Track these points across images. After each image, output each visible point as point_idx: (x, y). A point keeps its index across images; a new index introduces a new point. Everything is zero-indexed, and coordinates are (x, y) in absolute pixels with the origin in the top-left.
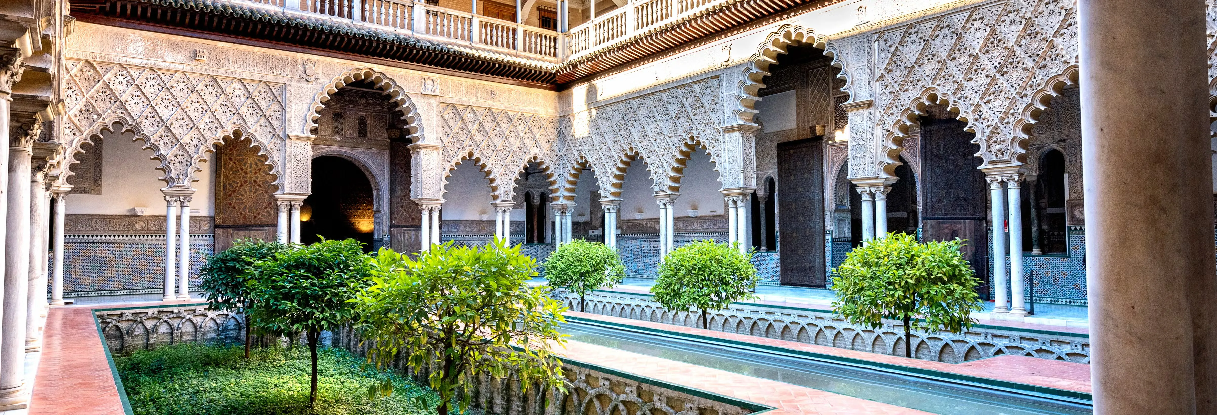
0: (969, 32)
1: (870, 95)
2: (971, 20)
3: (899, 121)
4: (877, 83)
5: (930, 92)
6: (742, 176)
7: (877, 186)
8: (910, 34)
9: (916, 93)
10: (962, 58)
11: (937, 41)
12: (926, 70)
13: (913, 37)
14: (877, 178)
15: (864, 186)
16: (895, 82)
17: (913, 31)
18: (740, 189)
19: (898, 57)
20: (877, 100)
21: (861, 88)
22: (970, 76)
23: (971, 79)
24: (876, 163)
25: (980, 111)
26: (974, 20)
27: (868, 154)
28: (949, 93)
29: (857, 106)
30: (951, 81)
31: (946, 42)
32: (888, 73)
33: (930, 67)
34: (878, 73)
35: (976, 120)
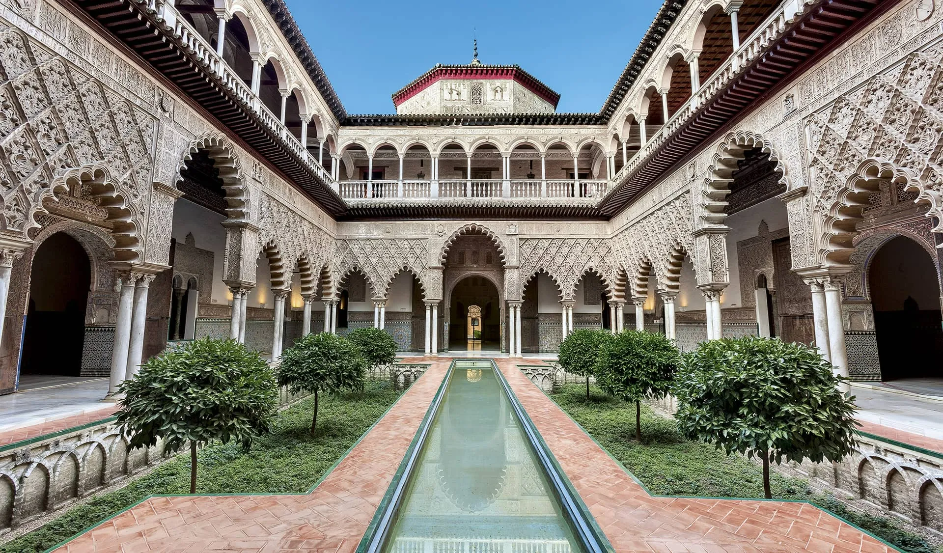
0: (909, 84)
1: (805, 182)
2: (909, 71)
3: (837, 204)
4: (812, 168)
5: (869, 166)
6: (710, 273)
7: (823, 276)
8: (840, 109)
9: (853, 170)
10: (904, 118)
11: (871, 106)
12: (862, 142)
13: (844, 110)
14: (819, 268)
15: (810, 277)
16: (831, 163)
17: (842, 104)
18: (710, 285)
19: (831, 136)
20: (813, 186)
21: (796, 177)
22: (916, 136)
23: (917, 140)
24: (816, 252)
25: (934, 176)
26: (912, 69)
27: (808, 243)
28: (891, 162)
29: (794, 196)
30: (892, 148)
31: (881, 105)
32: (822, 155)
33: (865, 139)
34: (810, 158)
35: (930, 187)
